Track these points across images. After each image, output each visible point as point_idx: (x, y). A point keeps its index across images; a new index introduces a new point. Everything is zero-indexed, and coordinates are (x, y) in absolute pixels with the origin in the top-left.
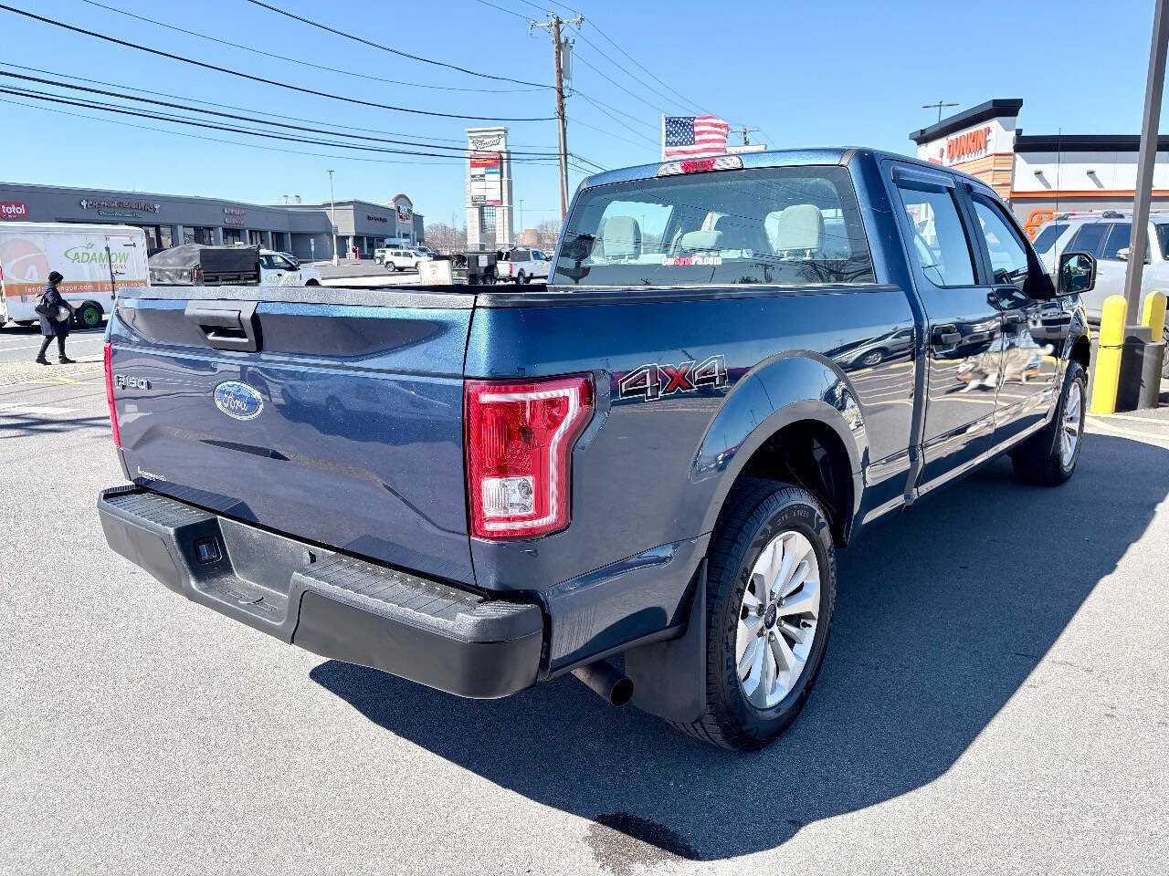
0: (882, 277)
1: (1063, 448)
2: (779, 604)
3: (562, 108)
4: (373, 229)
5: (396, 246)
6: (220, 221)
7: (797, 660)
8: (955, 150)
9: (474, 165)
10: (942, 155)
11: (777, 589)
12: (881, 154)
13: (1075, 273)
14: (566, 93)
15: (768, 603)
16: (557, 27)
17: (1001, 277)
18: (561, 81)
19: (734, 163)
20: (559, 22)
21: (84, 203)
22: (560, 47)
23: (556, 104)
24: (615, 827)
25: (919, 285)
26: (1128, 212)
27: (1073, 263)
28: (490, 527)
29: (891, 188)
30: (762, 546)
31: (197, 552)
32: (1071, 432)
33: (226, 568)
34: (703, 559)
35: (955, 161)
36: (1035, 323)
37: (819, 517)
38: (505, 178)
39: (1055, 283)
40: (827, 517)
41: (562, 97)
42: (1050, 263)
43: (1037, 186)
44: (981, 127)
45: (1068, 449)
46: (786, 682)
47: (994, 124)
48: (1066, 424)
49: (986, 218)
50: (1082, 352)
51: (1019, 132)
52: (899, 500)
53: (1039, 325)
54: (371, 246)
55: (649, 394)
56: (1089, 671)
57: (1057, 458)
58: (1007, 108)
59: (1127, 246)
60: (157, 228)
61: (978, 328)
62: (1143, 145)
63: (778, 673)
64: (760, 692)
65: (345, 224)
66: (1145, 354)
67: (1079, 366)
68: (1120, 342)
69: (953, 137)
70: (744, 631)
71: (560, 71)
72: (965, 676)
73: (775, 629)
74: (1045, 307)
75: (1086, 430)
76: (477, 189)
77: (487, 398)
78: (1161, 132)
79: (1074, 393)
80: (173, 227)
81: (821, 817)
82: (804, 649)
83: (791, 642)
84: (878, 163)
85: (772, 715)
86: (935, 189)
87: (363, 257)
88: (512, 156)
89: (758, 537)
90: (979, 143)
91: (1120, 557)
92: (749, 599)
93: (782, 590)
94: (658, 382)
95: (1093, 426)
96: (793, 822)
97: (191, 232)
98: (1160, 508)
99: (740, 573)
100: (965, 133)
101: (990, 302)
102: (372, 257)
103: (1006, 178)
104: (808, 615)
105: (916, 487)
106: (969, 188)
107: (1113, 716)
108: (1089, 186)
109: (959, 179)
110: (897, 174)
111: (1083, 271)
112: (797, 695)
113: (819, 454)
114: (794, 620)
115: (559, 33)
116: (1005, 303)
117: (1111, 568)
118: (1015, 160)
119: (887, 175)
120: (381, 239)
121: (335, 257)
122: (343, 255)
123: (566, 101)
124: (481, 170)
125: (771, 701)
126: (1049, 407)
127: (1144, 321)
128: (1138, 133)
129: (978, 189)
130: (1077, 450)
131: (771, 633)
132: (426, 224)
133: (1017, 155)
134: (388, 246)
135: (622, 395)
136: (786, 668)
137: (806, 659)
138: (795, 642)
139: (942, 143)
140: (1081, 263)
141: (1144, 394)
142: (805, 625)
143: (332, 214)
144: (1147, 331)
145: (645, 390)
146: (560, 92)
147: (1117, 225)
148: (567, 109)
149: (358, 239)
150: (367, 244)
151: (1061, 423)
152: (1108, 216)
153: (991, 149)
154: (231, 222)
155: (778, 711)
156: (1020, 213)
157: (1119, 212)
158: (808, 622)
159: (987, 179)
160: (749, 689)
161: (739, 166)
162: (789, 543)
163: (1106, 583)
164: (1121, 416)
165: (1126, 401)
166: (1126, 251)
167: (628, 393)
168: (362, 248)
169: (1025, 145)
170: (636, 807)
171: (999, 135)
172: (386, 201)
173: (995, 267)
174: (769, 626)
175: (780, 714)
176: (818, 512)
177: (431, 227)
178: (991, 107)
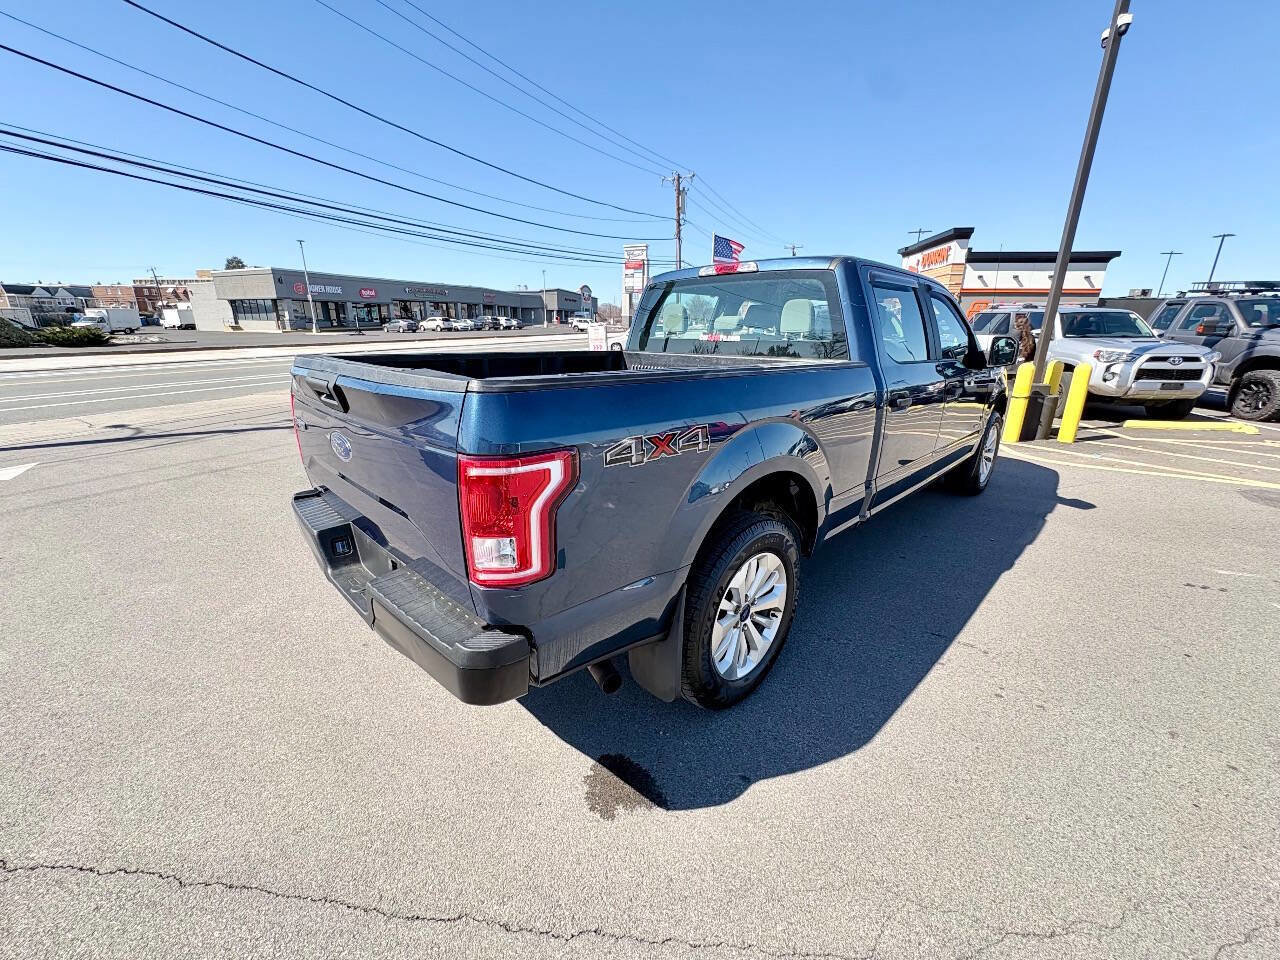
0: (855, 357)
1: (981, 471)
2: (753, 604)
3: (679, 232)
4: (569, 306)
5: (580, 316)
6: (481, 300)
7: (764, 642)
8: (927, 262)
9: (627, 268)
10: (918, 264)
11: (751, 594)
12: (861, 261)
13: (1002, 350)
14: (682, 222)
15: (743, 604)
16: (678, 180)
17: (946, 353)
18: (679, 215)
19: (752, 267)
20: (679, 177)
21: (407, 290)
22: (679, 194)
23: (675, 230)
24: (610, 768)
25: (883, 362)
26: (1042, 305)
27: (1002, 343)
28: (482, 577)
29: (867, 287)
30: (738, 568)
31: (334, 548)
32: (988, 459)
33: (355, 559)
34: (683, 585)
35: (927, 268)
36: (969, 383)
37: (788, 541)
38: (646, 276)
39: (987, 357)
40: (795, 540)
41: (680, 225)
42: (985, 342)
43: (978, 285)
44: (945, 246)
45: (985, 470)
46: (755, 659)
47: (954, 244)
48: (985, 454)
49: (939, 309)
50: (1001, 404)
51: (970, 249)
52: (856, 519)
53: (972, 384)
54: (567, 316)
55: (634, 461)
56: (985, 652)
57: (977, 477)
58: (963, 234)
59: (1040, 328)
60: (447, 304)
61: (931, 388)
62: (1059, 259)
63: (749, 651)
64: (732, 670)
65: (552, 303)
66: (1045, 402)
67: (998, 415)
68: (1027, 394)
69: (926, 252)
70: (718, 629)
71: (679, 209)
72: (892, 651)
73: (748, 621)
74: (976, 374)
75: (999, 454)
76: (629, 282)
77: (474, 472)
78: (1073, 250)
79: (993, 433)
80: (456, 304)
81: (766, 776)
82: (771, 633)
83: (760, 628)
84: (858, 269)
85: (742, 683)
86: (904, 289)
87: (562, 323)
88: (651, 262)
89: (733, 562)
90: (944, 257)
91: (1017, 557)
92: (724, 605)
93: (755, 594)
94: (642, 450)
95: (1005, 452)
96: (744, 778)
97: (465, 306)
98: (1049, 517)
99: (716, 591)
100: (935, 249)
101: (938, 371)
102: (566, 322)
103: (958, 280)
104: (777, 609)
105: (869, 509)
106: (929, 288)
107: (1002, 697)
108: (1014, 285)
109: (922, 281)
110: (873, 277)
111: (1007, 349)
112: (763, 666)
113: (794, 490)
114: (766, 613)
115: (679, 184)
116: (949, 372)
117: (1010, 566)
118: (965, 268)
119: (865, 278)
120: (573, 312)
121: (545, 322)
122: (550, 320)
123: (682, 227)
124: (632, 271)
125: (741, 673)
126: (975, 441)
127: (1046, 381)
128: (1058, 250)
129: (936, 289)
130: (991, 471)
131: (745, 625)
132: (599, 303)
133: (967, 265)
134: (577, 316)
135: (607, 464)
136: (756, 649)
137: (772, 640)
138: (764, 628)
139: (919, 256)
140: (1007, 344)
141: (1040, 430)
142: (774, 615)
143: (544, 296)
144: (1048, 388)
145: (630, 458)
146: (678, 222)
147: (1032, 313)
148: (682, 233)
149: (559, 312)
150: (564, 315)
151: (982, 452)
152: (1027, 307)
153: (951, 260)
154: (487, 301)
155: (747, 680)
156: (965, 306)
157: (1034, 304)
158: (776, 613)
159: (945, 282)
160: (722, 669)
161: (755, 269)
162: (762, 562)
163: (1005, 577)
164: (1021, 444)
165: (1027, 434)
166: (1038, 331)
167: (611, 462)
168: (561, 318)
169: (974, 258)
170: (631, 753)
171: (957, 252)
172: (576, 289)
173: (944, 346)
174: (743, 619)
175: (748, 682)
176: (787, 537)
177: (602, 305)
178: (952, 232)
